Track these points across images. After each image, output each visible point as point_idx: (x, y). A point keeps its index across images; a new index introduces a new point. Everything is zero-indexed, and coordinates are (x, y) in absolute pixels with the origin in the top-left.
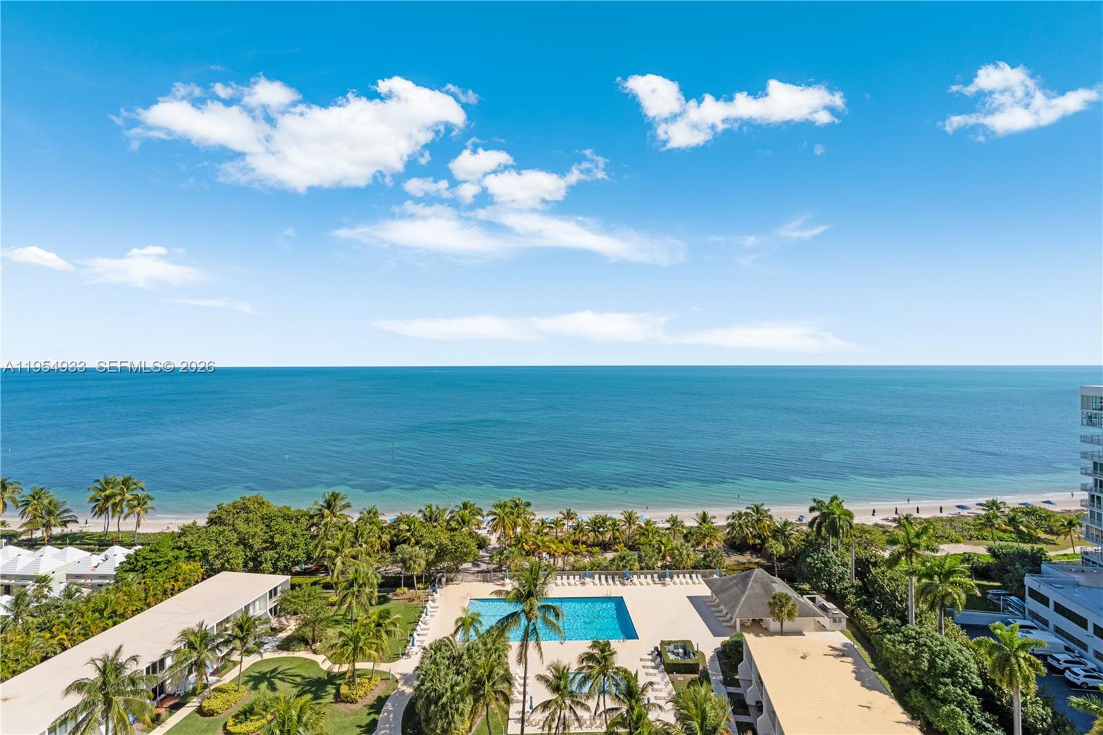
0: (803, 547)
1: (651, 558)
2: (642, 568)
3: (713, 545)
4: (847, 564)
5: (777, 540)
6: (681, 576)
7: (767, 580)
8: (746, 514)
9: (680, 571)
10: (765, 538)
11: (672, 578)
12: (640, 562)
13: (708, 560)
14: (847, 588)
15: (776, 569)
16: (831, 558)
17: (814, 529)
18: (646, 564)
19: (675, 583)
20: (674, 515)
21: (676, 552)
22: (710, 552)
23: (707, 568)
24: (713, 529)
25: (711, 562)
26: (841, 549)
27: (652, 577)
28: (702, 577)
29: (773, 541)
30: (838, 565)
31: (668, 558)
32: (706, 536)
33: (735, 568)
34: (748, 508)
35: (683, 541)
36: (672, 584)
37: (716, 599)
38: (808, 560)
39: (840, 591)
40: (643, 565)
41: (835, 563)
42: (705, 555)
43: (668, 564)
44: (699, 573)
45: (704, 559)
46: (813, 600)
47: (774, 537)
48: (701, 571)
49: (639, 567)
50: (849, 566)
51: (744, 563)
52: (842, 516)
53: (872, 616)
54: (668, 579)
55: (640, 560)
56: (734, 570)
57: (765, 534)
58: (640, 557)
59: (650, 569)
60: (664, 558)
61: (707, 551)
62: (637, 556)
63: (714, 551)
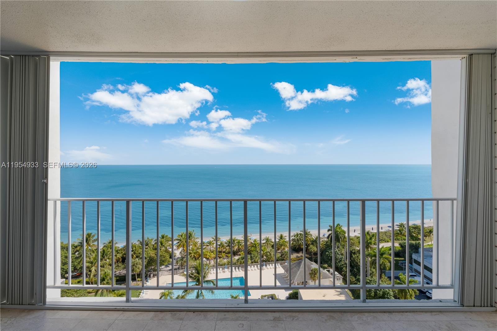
0: (325, 248)
1: (256, 257)
2: (252, 263)
3: (285, 249)
4: (343, 254)
5: (314, 245)
6: (271, 265)
7: (309, 263)
8: (300, 234)
9: (270, 262)
10: (308, 245)
11: (266, 266)
12: (251, 260)
13: (283, 256)
14: (343, 265)
15: (313, 259)
16: (336, 252)
17: (330, 239)
18: (254, 260)
19: (268, 269)
20: (267, 236)
21: (268, 253)
22: (284, 253)
23: (282, 261)
24: (285, 242)
25: (284, 257)
26: (341, 247)
27: (257, 266)
28: (281, 264)
29: (312, 246)
30: (339, 255)
31: (265, 257)
32: (282, 245)
33: (295, 259)
34: (301, 231)
35: (271, 248)
36: (266, 269)
37: (286, 275)
38: (327, 253)
39: (340, 266)
40: (253, 261)
41: (338, 254)
42: (281, 254)
43: (265, 259)
44: (279, 263)
45: (281, 256)
46: (329, 271)
47: (312, 244)
48: (280, 262)
49: (251, 262)
50: (344, 255)
51: (299, 257)
52: (341, 233)
53: (353, 276)
54: (264, 267)
55: (251, 258)
56: (294, 260)
57: (308, 243)
58: (251, 257)
59: (256, 263)
60: (263, 257)
61: (283, 252)
62: (250, 257)
63: (286, 252)
